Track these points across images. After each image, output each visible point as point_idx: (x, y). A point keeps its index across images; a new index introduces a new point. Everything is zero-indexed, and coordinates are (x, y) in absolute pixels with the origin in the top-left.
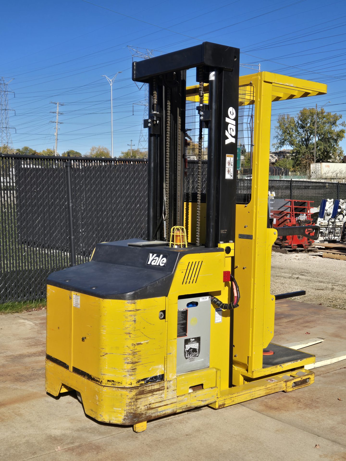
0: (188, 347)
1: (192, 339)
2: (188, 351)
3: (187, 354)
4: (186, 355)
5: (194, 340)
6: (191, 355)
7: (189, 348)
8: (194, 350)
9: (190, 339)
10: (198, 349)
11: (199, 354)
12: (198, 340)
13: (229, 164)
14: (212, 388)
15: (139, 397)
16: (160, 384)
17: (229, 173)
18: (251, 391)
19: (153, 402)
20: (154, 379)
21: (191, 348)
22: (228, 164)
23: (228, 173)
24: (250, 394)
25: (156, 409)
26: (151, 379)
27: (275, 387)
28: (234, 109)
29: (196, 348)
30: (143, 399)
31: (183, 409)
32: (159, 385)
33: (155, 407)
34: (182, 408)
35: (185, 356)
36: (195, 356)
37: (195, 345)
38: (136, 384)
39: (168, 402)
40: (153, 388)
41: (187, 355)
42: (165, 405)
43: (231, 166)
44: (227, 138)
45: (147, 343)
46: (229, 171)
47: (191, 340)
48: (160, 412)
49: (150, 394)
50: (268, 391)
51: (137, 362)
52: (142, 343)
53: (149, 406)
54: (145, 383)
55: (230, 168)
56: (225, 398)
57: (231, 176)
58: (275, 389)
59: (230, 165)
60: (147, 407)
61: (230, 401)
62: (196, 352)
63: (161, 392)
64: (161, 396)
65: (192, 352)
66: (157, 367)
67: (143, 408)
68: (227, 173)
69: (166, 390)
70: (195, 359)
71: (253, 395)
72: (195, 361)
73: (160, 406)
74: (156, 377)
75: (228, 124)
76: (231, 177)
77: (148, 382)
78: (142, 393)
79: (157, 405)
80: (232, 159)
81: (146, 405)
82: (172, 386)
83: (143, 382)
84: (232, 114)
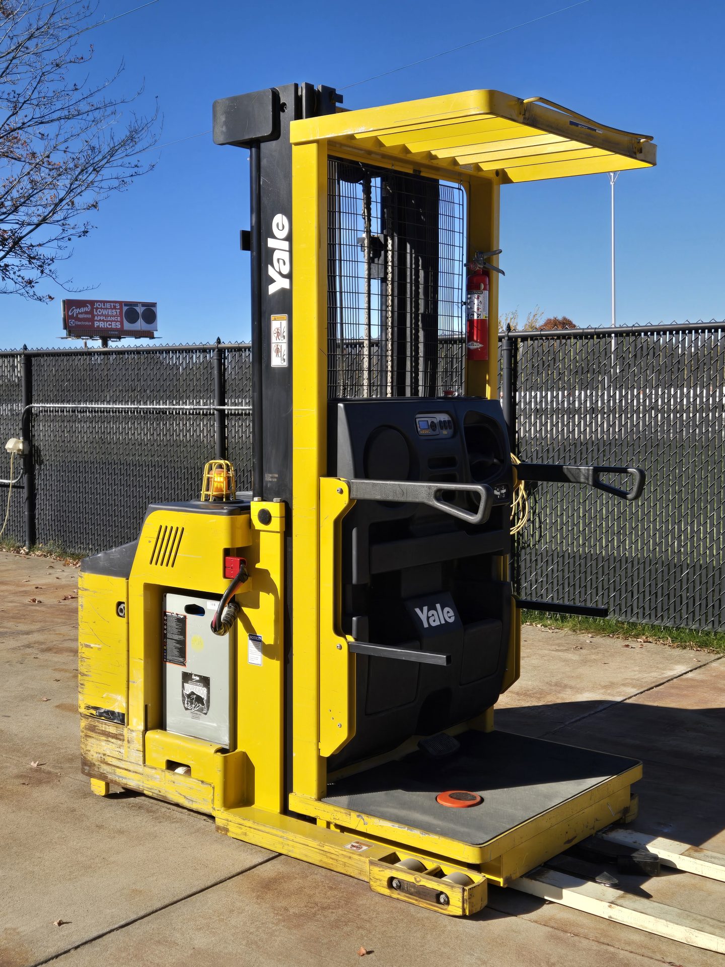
0: (190, 688)
1: (196, 675)
2: (189, 696)
3: (188, 701)
4: (186, 702)
5: (198, 678)
6: (193, 706)
7: (190, 691)
8: (199, 699)
9: (191, 674)
10: (205, 699)
11: (208, 710)
12: (205, 681)
13: (278, 336)
14: (202, 782)
15: (90, 733)
16: (117, 727)
17: (279, 354)
18: (285, 835)
19: (108, 753)
20: (110, 715)
21: (193, 693)
22: (276, 335)
23: (277, 355)
24: (281, 840)
25: (113, 768)
26: (105, 712)
27: (346, 860)
28: (284, 218)
29: (203, 697)
30: (95, 740)
31: (154, 795)
32: (115, 728)
33: (111, 763)
34: (153, 791)
35: (184, 703)
36: (201, 710)
37: (201, 691)
38: (84, 710)
39: (131, 767)
40: (108, 730)
41: (188, 704)
42: (126, 770)
43: (282, 338)
44: (272, 281)
45: (99, 649)
46: (278, 351)
47: (194, 677)
48: (119, 777)
49: (104, 738)
50: (325, 860)
51: (86, 675)
52: (92, 645)
53: (102, 756)
54: (97, 716)
55: (280, 344)
56: (230, 819)
57: (284, 360)
58: (345, 864)
59: (280, 337)
60: (100, 756)
61: (239, 831)
62: (203, 704)
63: (119, 742)
64: (119, 750)
65: (195, 701)
66: (114, 696)
67: (96, 755)
68: (273, 354)
69: (126, 742)
70: (200, 717)
71: (291, 848)
72: (200, 721)
73: (118, 765)
74: (113, 713)
75: (273, 250)
76: (282, 362)
77: (101, 715)
78: (92, 729)
79: (115, 762)
80: (284, 324)
81: (99, 753)
82: (136, 742)
83: (94, 712)
84: (281, 228)
